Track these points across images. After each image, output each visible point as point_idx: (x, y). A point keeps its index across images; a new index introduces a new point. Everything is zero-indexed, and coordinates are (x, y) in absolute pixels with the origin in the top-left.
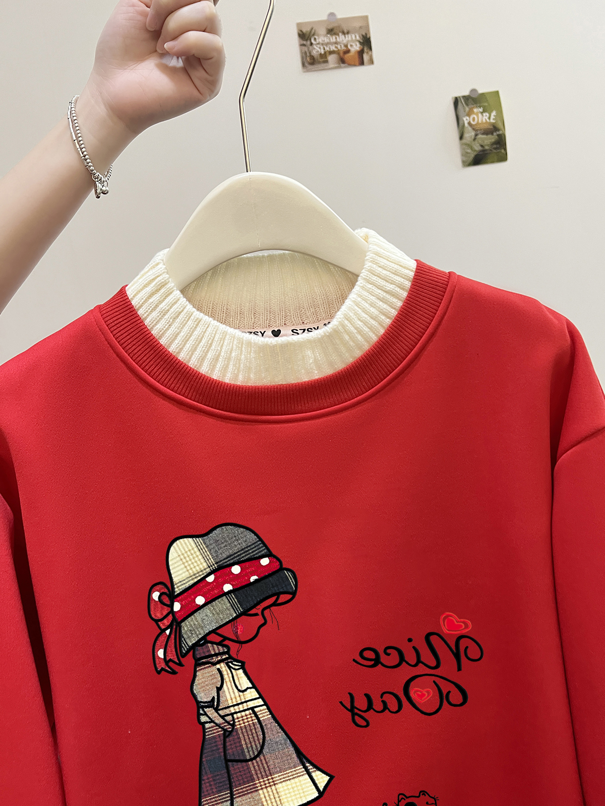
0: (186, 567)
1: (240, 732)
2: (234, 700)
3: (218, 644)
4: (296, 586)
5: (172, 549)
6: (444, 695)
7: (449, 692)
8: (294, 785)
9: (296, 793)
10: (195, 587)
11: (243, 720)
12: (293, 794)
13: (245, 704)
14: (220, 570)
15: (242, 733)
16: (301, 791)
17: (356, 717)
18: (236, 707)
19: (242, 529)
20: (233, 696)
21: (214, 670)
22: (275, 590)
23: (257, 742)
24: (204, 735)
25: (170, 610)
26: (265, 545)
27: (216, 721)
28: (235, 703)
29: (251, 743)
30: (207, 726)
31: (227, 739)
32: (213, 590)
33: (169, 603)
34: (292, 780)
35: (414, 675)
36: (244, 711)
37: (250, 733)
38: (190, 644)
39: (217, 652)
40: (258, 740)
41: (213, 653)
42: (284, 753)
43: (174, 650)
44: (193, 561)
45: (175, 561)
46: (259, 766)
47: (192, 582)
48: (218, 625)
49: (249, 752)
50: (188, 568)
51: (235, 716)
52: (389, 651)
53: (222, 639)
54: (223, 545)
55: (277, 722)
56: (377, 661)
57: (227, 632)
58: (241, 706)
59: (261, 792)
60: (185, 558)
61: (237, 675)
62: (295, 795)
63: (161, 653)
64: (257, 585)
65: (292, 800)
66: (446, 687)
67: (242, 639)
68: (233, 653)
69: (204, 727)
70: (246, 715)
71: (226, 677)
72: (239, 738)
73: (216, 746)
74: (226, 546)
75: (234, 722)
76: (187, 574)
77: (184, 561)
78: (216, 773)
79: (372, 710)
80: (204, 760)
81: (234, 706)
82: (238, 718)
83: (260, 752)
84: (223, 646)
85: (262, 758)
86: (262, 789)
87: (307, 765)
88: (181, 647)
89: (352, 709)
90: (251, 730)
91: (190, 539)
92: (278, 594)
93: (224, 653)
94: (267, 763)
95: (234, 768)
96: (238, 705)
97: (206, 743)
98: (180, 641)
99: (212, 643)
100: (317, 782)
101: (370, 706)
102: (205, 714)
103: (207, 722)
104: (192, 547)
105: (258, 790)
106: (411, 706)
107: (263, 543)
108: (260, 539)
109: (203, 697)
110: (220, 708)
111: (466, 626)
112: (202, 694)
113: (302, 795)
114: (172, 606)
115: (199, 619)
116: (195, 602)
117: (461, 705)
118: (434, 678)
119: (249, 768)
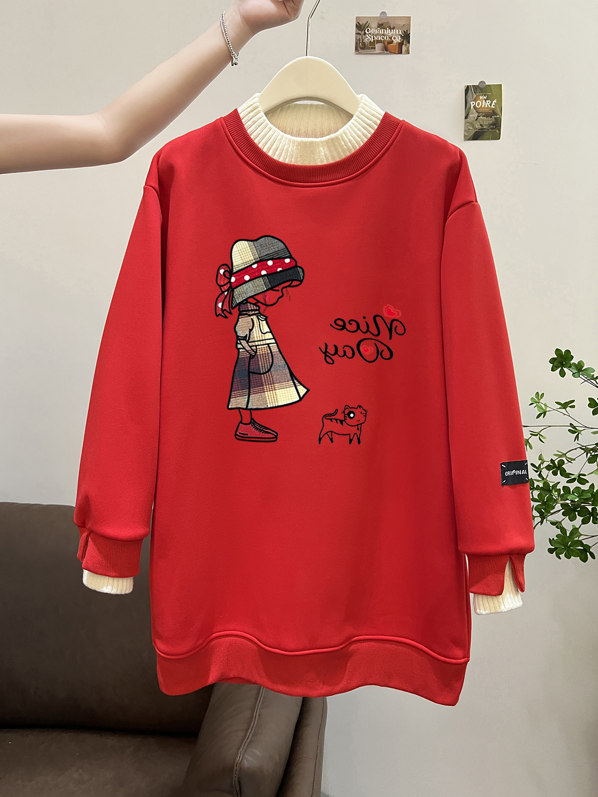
0: (241, 257)
1: (259, 356)
2: (258, 338)
3: (253, 304)
4: (303, 277)
5: (235, 246)
6: (380, 351)
7: (383, 351)
8: (286, 392)
9: (287, 396)
10: (245, 270)
11: (262, 350)
12: (285, 397)
13: (264, 341)
14: (261, 262)
15: (260, 357)
16: (289, 396)
17: (327, 358)
18: (259, 342)
19: (277, 240)
20: (258, 335)
21: (249, 319)
22: (291, 278)
23: (268, 364)
24: (238, 356)
25: (229, 280)
26: (288, 251)
27: (247, 349)
28: (259, 339)
29: (264, 364)
30: (241, 350)
31: (251, 360)
32: (255, 272)
33: (228, 277)
34: (285, 389)
35: (363, 338)
36: (263, 345)
37: (265, 358)
38: (238, 302)
39: (252, 309)
40: (269, 363)
41: (250, 309)
42: (283, 372)
43: (228, 304)
44: (246, 254)
45: (236, 253)
46: (267, 378)
47: (244, 267)
48: (255, 293)
49: (262, 369)
50: (243, 258)
51: (258, 347)
52: (351, 322)
53: (256, 302)
54: (264, 248)
55: (281, 354)
56: (344, 327)
57: (259, 298)
58: (262, 342)
59: (266, 393)
60: (242, 252)
61: (262, 324)
62: (286, 397)
63: (220, 305)
64: (281, 273)
65: (284, 400)
66: (381, 347)
67: (268, 304)
68: (261, 311)
69: (239, 351)
70: (264, 348)
71: (255, 324)
72: (258, 360)
73: (244, 363)
74: (266, 248)
75: (257, 351)
76: (241, 262)
77: (241, 254)
78: (242, 379)
79: (337, 355)
80: (236, 370)
81: (258, 341)
82: (259, 348)
83: (269, 370)
84: (257, 306)
85: (270, 373)
86: (267, 391)
87: (295, 381)
88: (232, 303)
89: (326, 353)
90: (266, 357)
91: (246, 242)
92: (292, 280)
93: (256, 310)
94: (272, 377)
95: (253, 377)
96: (260, 341)
97: (239, 360)
98: (232, 299)
99: (251, 303)
100: (299, 392)
101: (336, 352)
102: (241, 344)
103: (241, 349)
104: (246, 246)
105: (264, 392)
106: (360, 356)
107: (288, 249)
108: (286, 247)
109: (241, 333)
110: (250, 341)
111: (398, 315)
112: (240, 332)
113: (290, 398)
114: (230, 279)
115: (245, 288)
116: (244, 278)
117: (389, 359)
118: (374, 341)
119: (261, 378)
